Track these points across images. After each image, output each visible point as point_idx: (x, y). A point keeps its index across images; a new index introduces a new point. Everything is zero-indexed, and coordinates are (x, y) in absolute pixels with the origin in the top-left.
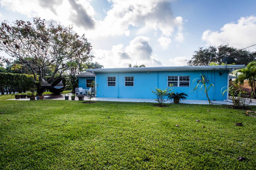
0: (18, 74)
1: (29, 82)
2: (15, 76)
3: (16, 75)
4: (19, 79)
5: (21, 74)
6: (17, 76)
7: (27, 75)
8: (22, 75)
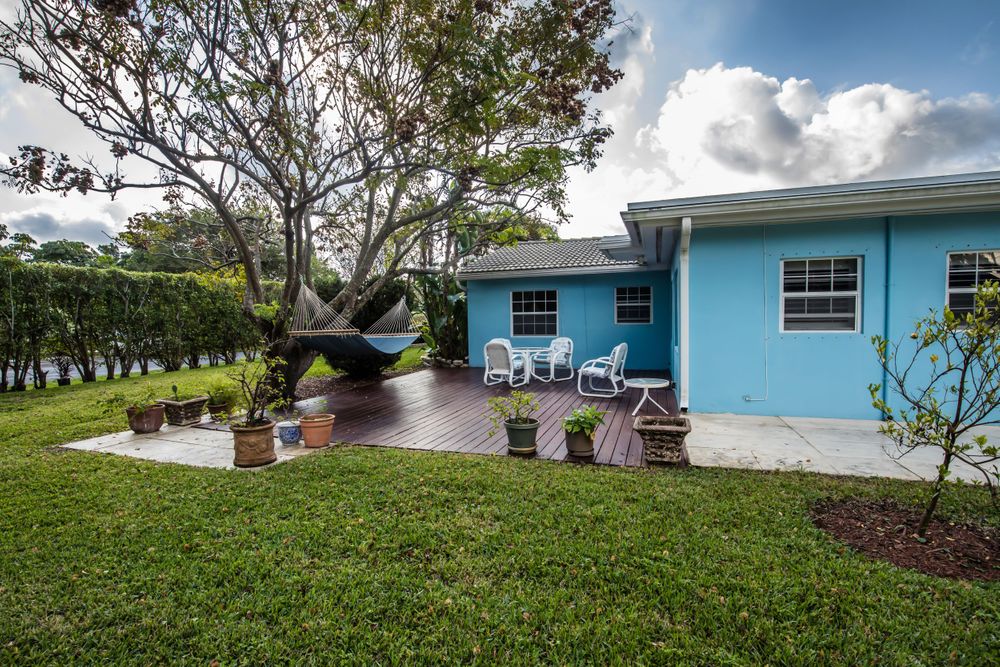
0: (162, 275)
1: (213, 314)
2: (145, 282)
3: (152, 277)
4: (167, 300)
5: (175, 276)
6: (157, 283)
7: (202, 279)
8: (180, 279)
